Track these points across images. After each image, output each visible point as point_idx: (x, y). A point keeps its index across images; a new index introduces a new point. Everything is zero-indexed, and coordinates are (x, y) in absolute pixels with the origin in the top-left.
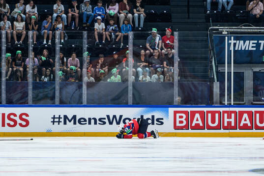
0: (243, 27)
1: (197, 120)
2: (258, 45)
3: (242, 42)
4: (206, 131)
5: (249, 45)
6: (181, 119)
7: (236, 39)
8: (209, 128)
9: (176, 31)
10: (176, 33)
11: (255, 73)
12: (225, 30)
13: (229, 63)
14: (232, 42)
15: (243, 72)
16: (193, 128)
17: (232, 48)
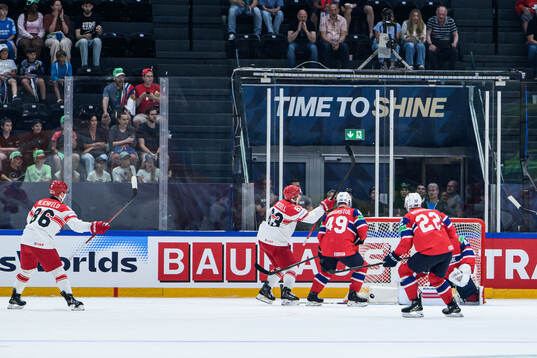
0: (304, 69)
1: (208, 262)
2: (336, 106)
3: (301, 100)
4: (226, 285)
5: (315, 107)
6: (173, 261)
7: (289, 93)
8: (233, 278)
9: (164, 76)
10: (164, 81)
11: (328, 164)
12: (265, 75)
13: (275, 143)
14: (282, 99)
15: (304, 164)
16: (198, 279)
17: (280, 113)
